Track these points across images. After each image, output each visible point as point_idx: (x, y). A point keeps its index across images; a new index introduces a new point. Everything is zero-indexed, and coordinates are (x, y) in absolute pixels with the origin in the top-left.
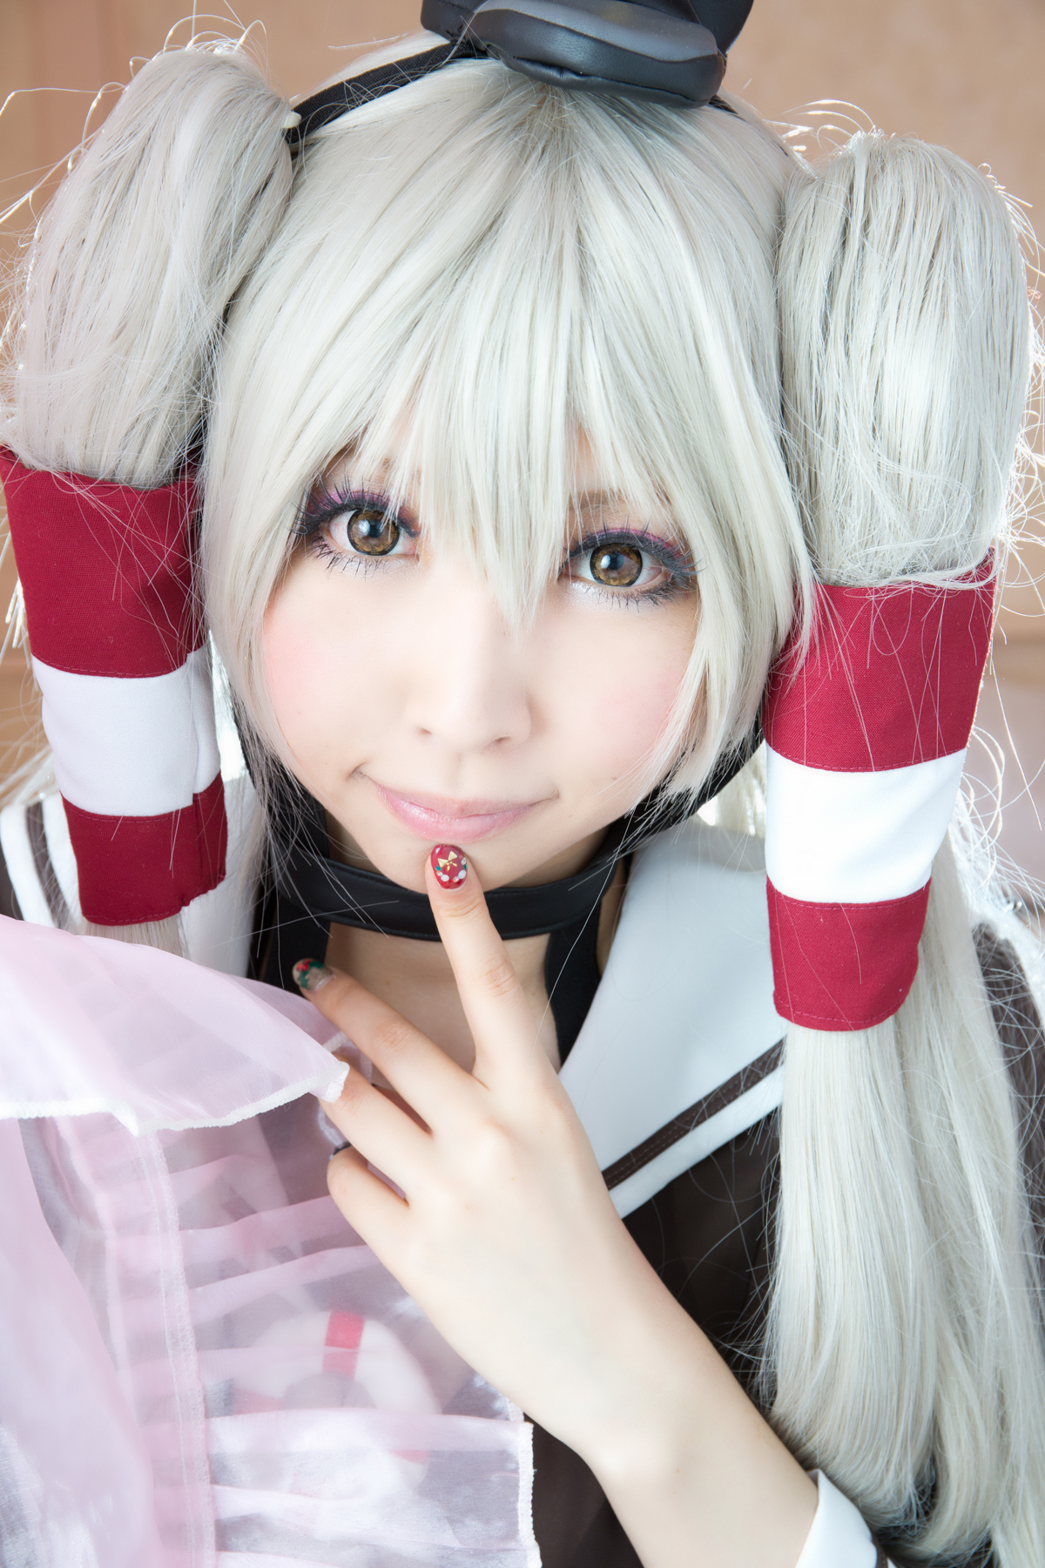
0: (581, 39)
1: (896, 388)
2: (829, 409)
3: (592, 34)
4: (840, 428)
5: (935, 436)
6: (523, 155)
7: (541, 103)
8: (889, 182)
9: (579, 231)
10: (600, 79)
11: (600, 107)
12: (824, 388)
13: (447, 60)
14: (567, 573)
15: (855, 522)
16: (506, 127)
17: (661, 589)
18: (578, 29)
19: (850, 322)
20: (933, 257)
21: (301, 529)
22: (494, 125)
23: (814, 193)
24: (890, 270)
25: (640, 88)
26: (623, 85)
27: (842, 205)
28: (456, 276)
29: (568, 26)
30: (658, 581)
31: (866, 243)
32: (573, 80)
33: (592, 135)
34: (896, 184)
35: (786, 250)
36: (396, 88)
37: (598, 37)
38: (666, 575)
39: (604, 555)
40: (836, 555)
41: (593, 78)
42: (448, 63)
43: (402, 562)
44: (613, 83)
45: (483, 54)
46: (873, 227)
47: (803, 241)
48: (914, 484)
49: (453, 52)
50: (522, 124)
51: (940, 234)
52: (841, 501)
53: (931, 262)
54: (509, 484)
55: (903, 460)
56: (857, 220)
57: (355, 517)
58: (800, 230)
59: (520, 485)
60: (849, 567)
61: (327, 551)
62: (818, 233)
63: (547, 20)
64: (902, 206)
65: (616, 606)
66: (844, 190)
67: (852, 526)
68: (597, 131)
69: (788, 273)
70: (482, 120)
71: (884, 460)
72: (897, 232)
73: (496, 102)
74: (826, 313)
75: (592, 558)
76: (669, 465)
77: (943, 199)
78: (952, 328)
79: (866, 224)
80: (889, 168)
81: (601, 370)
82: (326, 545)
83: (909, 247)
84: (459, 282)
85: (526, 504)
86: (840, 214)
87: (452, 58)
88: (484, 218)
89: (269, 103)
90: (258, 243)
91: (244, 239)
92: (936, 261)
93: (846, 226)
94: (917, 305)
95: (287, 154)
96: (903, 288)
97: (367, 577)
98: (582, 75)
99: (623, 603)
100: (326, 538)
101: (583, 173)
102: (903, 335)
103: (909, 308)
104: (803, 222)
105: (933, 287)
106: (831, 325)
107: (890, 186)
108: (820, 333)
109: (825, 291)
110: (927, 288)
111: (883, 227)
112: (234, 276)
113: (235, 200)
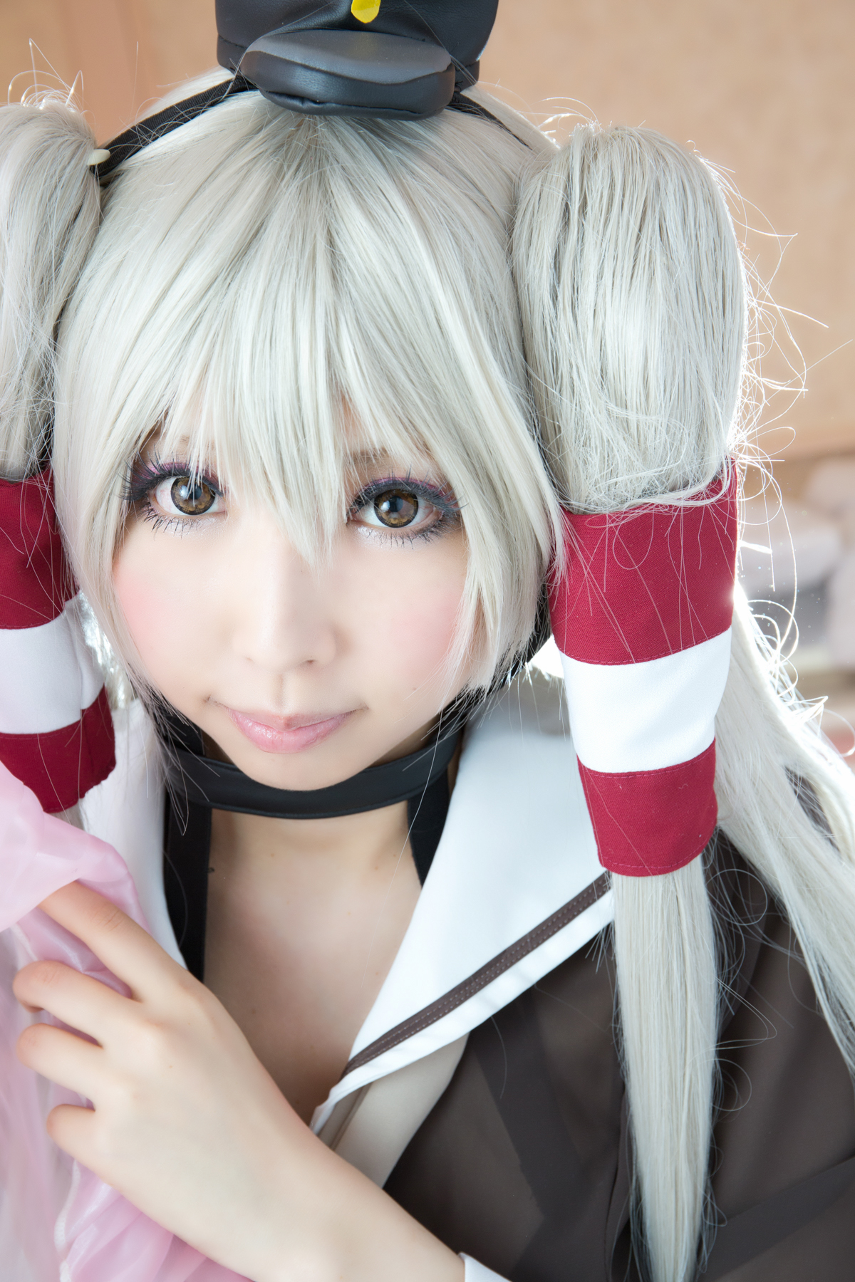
0: (314, 74)
1: (616, 345)
2: (564, 367)
3: (324, 68)
4: (575, 384)
5: (652, 383)
6: (279, 174)
7: (299, 126)
8: (601, 168)
9: (329, 234)
10: (334, 105)
11: (348, 124)
12: (558, 349)
13: (225, 95)
14: (354, 519)
15: (595, 460)
16: (266, 150)
17: (434, 526)
18: (312, 65)
19: (575, 289)
20: (640, 231)
21: (129, 498)
22: (258, 149)
23: (540, 183)
24: (604, 246)
25: (369, 109)
26: (353, 108)
27: (562, 192)
28: (229, 281)
29: (303, 63)
30: (429, 521)
31: (584, 223)
32: (314, 108)
33: (341, 151)
34: (607, 170)
35: (518, 232)
36: (182, 124)
37: (329, 70)
38: (438, 513)
39: (385, 501)
40: (583, 488)
41: (328, 105)
42: (226, 97)
43: (216, 520)
44: (345, 107)
45: (252, 87)
46: (589, 208)
47: (531, 224)
48: (641, 426)
49: (230, 87)
50: (282, 145)
51: (646, 209)
52: (582, 443)
53: (638, 235)
54: (289, 450)
55: (629, 405)
56: (575, 203)
57: (176, 484)
58: (527, 215)
59: (298, 450)
60: (595, 497)
61: (152, 514)
62: (543, 218)
63: (287, 58)
64: (612, 187)
65: (394, 545)
66: (563, 178)
67: (593, 462)
68: (344, 145)
69: (520, 252)
70: (246, 148)
71: (612, 406)
72: (609, 211)
73: (260, 130)
74: (554, 286)
75: (376, 505)
76: (425, 421)
77: (647, 178)
78: (660, 290)
79: (584, 204)
80: (599, 156)
81: (355, 350)
82: (152, 510)
83: (619, 223)
84: (231, 286)
85: (306, 465)
86: (560, 200)
87: (229, 93)
88: (248, 230)
89: (73, 147)
90: (76, 265)
91: (64, 264)
92: (643, 233)
93: (567, 209)
94: (628, 272)
95: (95, 190)
96: (615, 258)
97: (184, 534)
98: (319, 103)
99: (400, 542)
100: (152, 503)
101: (332, 184)
102: (618, 299)
103: (622, 276)
104: (530, 208)
105: (641, 255)
106: (559, 295)
107: (601, 171)
108: (551, 303)
109: (552, 267)
110: (636, 257)
111: (597, 208)
112: (60, 294)
113: (53, 231)
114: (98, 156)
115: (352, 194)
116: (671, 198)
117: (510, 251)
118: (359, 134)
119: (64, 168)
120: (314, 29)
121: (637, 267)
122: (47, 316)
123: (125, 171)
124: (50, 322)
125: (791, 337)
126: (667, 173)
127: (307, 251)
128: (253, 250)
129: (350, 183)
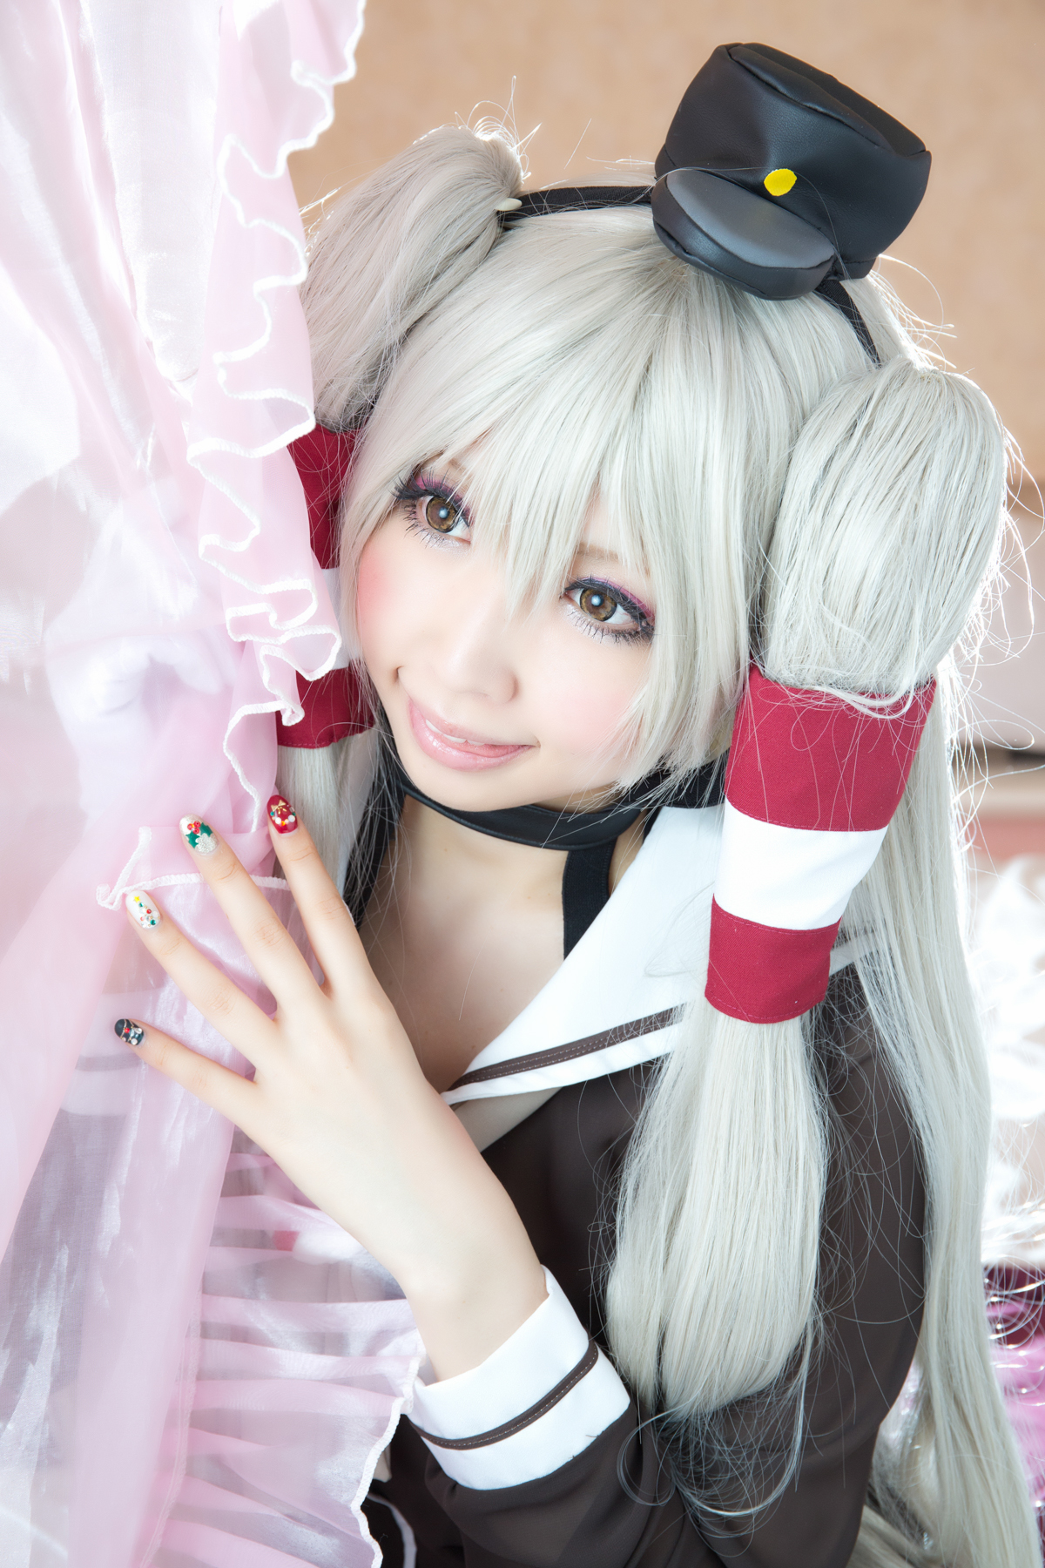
2: (799, 557)
8: (898, 400)
9: (651, 357)
12: (800, 540)
14: (567, 594)
16: (634, 268)
17: (630, 634)
20: (904, 467)
23: (844, 393)
27: (856, 408)
31: (864, 443)
32: (682, 256)
33: (694, 294)
34: (900, 405)
38: (633, 624)
41: (694, 258)
42: (634, 203)
43: (457, 544)
44: (706, 265)
46: (872, 432)
50: (650, 270)
55: (838, 611)
56: (863, 423)
61: (413, 516)
62: (832, 423)
66: (863, 397)
68: (700, 292)
70: (624, 256)
71: (824, 606)
72: (887, 440)
74: (817, 486)
78: (899, 522)
79: (869, 426)
82: (415, 512)
86: (852, 414)
89: (491, 191)
92: (906, 469)
93: (854, 425)
94: (879, 497)
95: (493, 229)
96: (875, 481)
97: (431, 544)
98: (688, 253)
99: (594, 632)
100: (418, 507)
101: (671, 323)
102: (864, 513)
103: (873, 499)
104: (828, 410)
105: (897, 487)
106: (819, 493)
107: (895, 405)
108: (809, 499)
109: (822, 469)
110: (891, 488)
111: (878, 433)
112: (425, 305)
113: (443, 252)
114: (509, 204)
115: (682, 335)
118: (718, 288)
119: (474, 205)
120: (731, 181)
121: (889, 496)
122: (406, 319)
123: (525, 226)
124: (407, 324)
126: (952, 427)
127: (623, 368)
128: (582, 346)
129: (687, 328)
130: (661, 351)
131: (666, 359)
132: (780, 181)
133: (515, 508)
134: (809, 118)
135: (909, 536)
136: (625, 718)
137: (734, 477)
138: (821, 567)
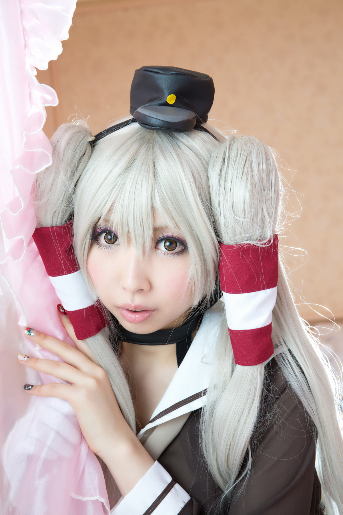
2: (221, 204)
3: (154, 117)
5: (246, 209)
6: (140, 146)
7: (148, 133)
9: (154, 163)
10: (157, 127)
11: (163, 133)
12: (220, 199)
14: (157, 248)
16: (138, 139)
17: (181, 251)
18: (151, 116)
19: (225, 183)
20: (245, 165)
21: (92, 238)
24: (234, 169)
27: (223, 154)
29: (149, 115)
30: (180, 249)
31: (229, 162)
32: (151, 128)
33: (159, 140)
34: (236, 148)
35: (210, 165)
37: (156, 118)
38: (182, 247)
39: (167, 242)
41: (155, 127)
43: (116, 246)
44: (160, 128)
45: (136, 121)
46: (231, 159)
48: (243, 222)
49: (132, 120)
50: (143, 137)
51: (247, 158)
52: (226, 227)
55: (240, 216)
56: (227, 157)
57: (106, 235)
58: (213, 160)
61: (99, 243)
62: (217, 161)
64: (238, 152)
66: (224, 150)
68: (161, 138)
70: (133, 138)
71: (236, 217)
72: (236, 159)
73: (137, 133)
74: (219, 181)
75: (164, 243)
77: (248, 150)
78: (249, 182)
79: (229, 158)
80: (235, 143)
83: (239, 163)
86: (222, 156)
87: (130, 123)
89: (84, 136)
90: (82, 169)
91: (79, 168)
92: (245, 166)
93: (224, 158)
94: (240, 176)
95: (89, 148)
96: (237, 172)
97: (107, 250)
98: (153, 127)
99: (170, 255)
100: (99, 240)
101: (156, 150)
102: (237, 184)
103: (239, 178)
104: (214, 158)
106: (221, 183)
107: (235, 148)
108: (218, 185)
109: (219, 175)
110: (243, 173)
111: (233, 158)
112: (77, 177)
113: (77, 159)
114: (92, 139)
115: (161, 152)
116: (255, 155)
117: (206, 170)
118: (165, 136)
119: (81, 140)
120: (156, 105)
121: (243, 175)
123: (99, 143)
125: (298, 199)
126: (254, 149)
127: (147, 167)
128: (131, 167)
129: (161, 149)
130: (157, 159)
131: (159, 161)
132: (171, 99)
133: (129, 223)
134: (172, 76)
135: (254, 185)
136: (188, 280)
137: (193, 188)
138: (230, 204)
